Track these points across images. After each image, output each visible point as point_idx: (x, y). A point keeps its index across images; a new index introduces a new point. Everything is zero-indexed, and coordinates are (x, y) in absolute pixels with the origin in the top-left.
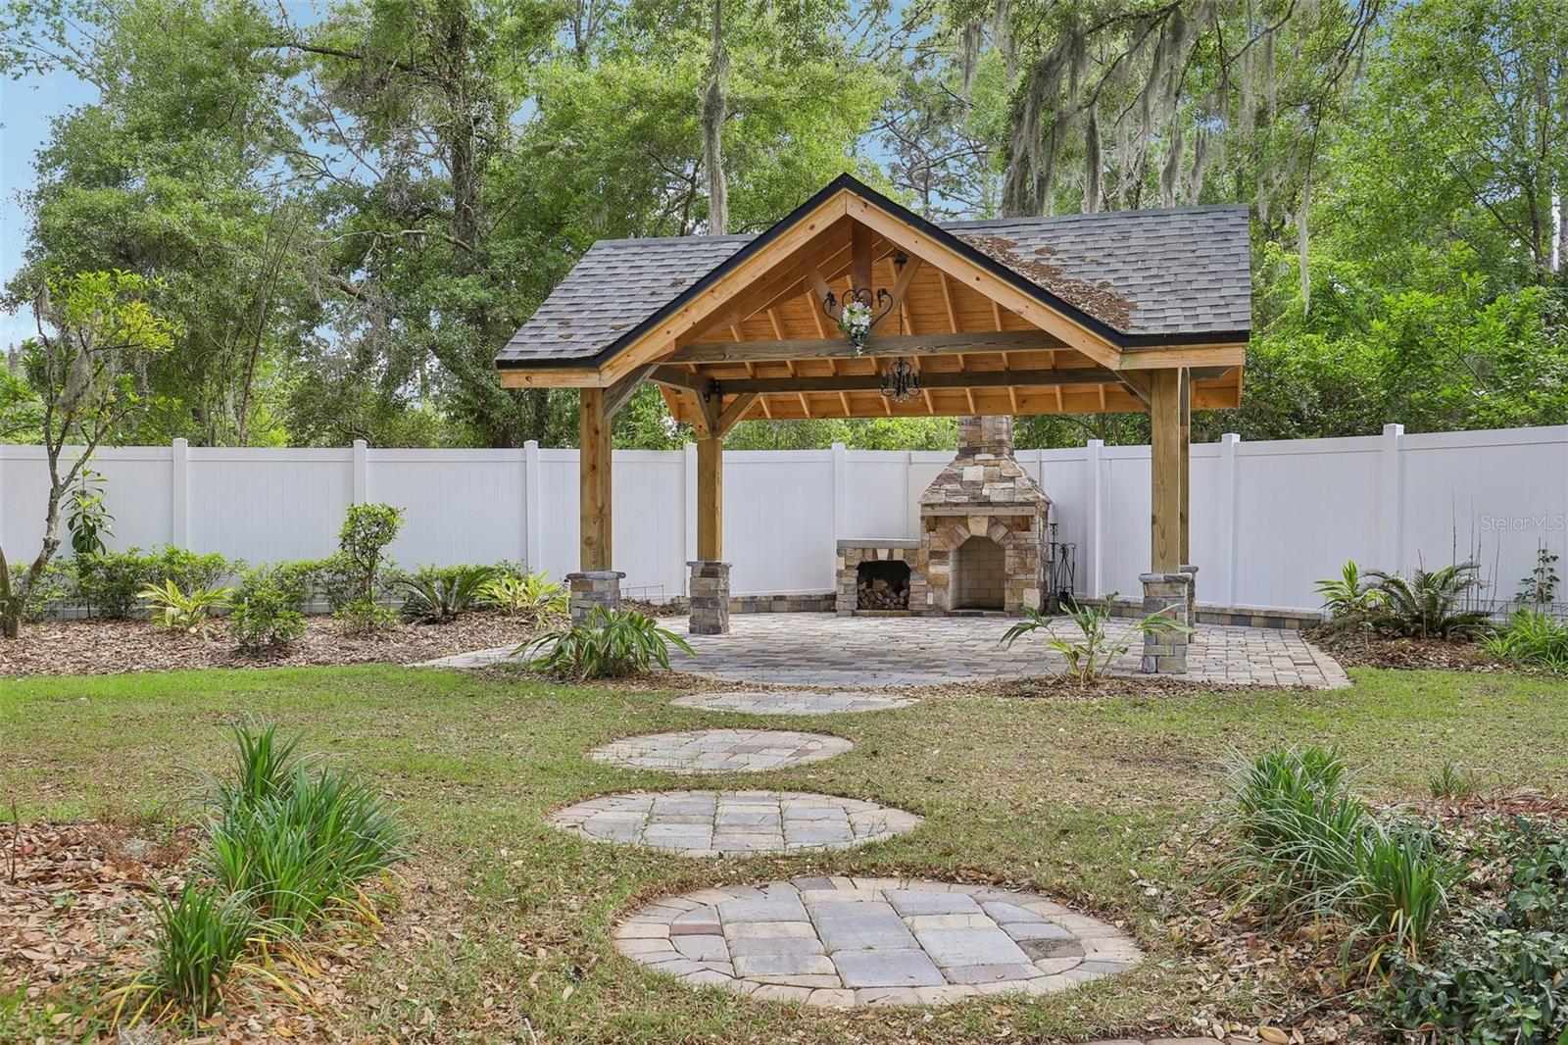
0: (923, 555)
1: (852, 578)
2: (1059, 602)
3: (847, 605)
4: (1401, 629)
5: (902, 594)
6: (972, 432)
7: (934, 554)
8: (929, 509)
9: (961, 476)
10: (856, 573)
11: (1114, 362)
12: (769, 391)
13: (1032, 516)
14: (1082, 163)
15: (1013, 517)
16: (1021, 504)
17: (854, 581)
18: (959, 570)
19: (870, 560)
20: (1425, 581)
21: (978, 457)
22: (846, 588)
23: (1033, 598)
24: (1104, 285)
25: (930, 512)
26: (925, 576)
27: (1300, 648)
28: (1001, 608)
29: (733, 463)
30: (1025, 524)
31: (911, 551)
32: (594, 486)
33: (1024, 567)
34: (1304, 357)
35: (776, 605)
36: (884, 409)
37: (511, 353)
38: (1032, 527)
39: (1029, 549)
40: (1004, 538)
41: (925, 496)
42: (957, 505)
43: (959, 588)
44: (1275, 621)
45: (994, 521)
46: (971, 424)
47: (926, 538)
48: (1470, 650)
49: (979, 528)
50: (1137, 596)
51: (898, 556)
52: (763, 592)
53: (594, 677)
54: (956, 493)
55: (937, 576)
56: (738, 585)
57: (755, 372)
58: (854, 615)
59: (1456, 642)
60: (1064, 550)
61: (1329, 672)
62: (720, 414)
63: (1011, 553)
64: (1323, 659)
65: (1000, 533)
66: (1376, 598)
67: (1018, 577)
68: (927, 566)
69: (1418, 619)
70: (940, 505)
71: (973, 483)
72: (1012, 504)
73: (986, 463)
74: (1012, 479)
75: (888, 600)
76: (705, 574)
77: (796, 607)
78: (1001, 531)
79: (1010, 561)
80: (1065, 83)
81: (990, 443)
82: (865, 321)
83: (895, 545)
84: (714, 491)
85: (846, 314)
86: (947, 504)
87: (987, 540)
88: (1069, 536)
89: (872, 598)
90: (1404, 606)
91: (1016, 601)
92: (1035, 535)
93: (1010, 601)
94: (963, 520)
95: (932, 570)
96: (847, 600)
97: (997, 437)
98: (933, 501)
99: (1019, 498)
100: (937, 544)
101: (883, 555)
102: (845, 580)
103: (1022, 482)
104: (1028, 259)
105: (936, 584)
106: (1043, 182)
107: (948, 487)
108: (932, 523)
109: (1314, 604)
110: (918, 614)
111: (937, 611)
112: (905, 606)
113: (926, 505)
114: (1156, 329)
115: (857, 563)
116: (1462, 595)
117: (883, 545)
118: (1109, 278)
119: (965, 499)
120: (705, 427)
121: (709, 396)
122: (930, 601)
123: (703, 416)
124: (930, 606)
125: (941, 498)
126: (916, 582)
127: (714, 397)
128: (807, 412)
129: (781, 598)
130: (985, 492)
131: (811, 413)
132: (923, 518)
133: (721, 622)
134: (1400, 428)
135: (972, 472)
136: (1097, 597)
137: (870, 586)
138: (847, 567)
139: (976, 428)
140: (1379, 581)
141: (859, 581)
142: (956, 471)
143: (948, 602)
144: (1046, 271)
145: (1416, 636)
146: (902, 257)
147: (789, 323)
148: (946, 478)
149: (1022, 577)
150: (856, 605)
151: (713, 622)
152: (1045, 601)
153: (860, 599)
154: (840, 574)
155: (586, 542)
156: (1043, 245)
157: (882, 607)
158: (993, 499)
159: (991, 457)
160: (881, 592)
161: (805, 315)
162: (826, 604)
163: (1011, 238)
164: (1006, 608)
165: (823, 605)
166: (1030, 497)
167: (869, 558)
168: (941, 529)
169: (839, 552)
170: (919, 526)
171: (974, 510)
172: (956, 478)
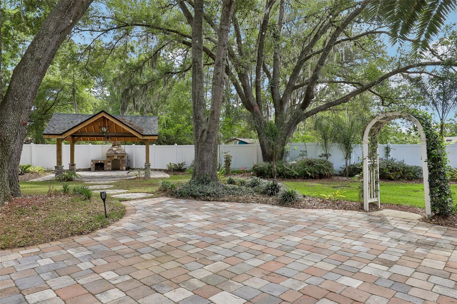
0: (106, 162)
2: (128, 169)
4: (176, 170)
5: (103, 168)
6: (114, 143)
7: (108, 162)
10: (95, 165)
11: (141, 138)
14: (132, 103)
15: (121, 156)
18: (112, 164)
20: (179, 164)
21: (115, 146)
22: (93, 167)
23: (124, 168)
24: (139, 127)
25: (108, 155)
26: (107, 165)
27: (164, 173)
28: (119, 169)
29: (76, 146)
30: (123, 157)
31: (104, 161)
32: (59, 153)
33: (123, 163)
34: (164, 132)
37: (45, 132)
39: (124, 160)
41: (107, 152)
42: (112, 154)
43: (112, 167)
44: (160, 170)
45: (118, 156)
46: (114, 141)
47: (107, 159)
48: (184, 173)
49: (116, 158)
50: (144, 167)
51: (102, 162)
53: (67, 181)
54: (112, 152)
55: (109, 165)
56: (77, 167)
58: (94, 171)
59: (183, 172)
60: (129, 160)
61: (168, 176)
62: (74, 140)
64: (167, 174)
65: (119, 158)
66: (174, 167)
67: (122, 165)
69: (178, 169)
72: (121, 154)
73: (117, 147)
74: (121, 150)
76: (72, 166)
78: (120, 158)
79: (121, 162)
80: (130, 92)
81: (117, 144)
82: (106, 130)
83: (102, 160)
85: (103, 129)
87: (117, 159)
88: (130, 158)
89: (97, 169)
90: (177, 168)
92: (125, 158)
93: (121, 168)
94: (113, 156)
95: (108, 164)
96: (93, 169)
100: (109, 160)
101: (99, 162)
103: (122, 150)
104: (128, 122)
105: (108, 166)
106: (127, 106)
108: (108, 157)
109: (166, 168)
110: (106, 171)
111: (109, 170)
112: (103, 170)
114: (147, 134)
115: (95, 163)
116: (183, 166)
117: (99, 160)
118: (140, 126)
120: (72, 142)
122: (108, 169)
123: (72, 140)
125: (110, 153)
126: (105, 166)
127: (73, 137)
130: (117, 152)
134: (176, 144)
135: (114, 149)
136: (134, 167)
137: (97, 167)
140: (174, 164)
143: (111, 169)
144: (131, 124)
145: (178, 171)
146: (108, 120)
148: (110, 150)
152: (126, 168)
153: (95, 169)
154: (92, 165)
155: (58, 161)
156: (130, 120)
157: (99, 170)
160: (99, 168)
162: (89, 170)
163: (125, 119)
166: (124, 153)
167: (97, 162)
168: (109, 158)
169: (92, 162)
170: (106, 157)
171: (115, 155)
172: (112, 150)
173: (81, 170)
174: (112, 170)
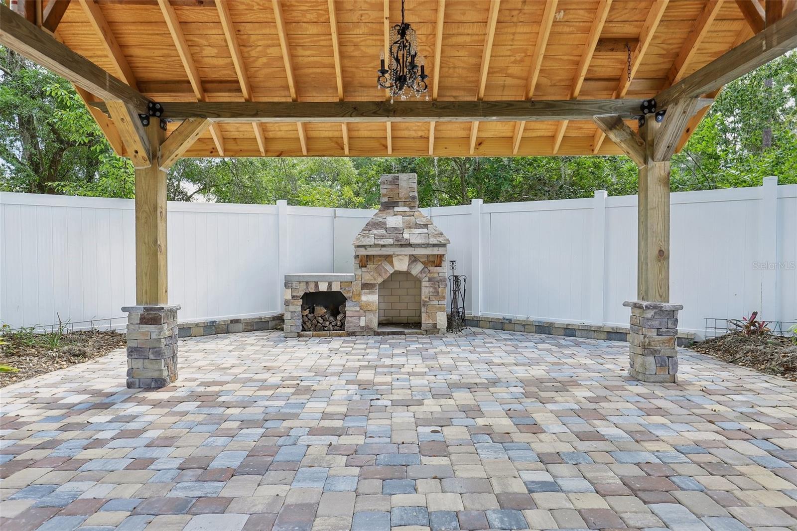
0: (357, 287)
1: (297, 306)
2: (459, 324)
3: (293, 329)
5: (339, 317)
6: (391, 190)
7: (365, 286)
8: (362, 249)
9: (385, 224)
10: (300, 302)
12: (219, 116)
13: (444, 255)
15: (428, 256)
16: (434, 245)
17: (300, 309)
18: (381, 297)
19: (312, 291)
21: (396, 209)
22: (294, 314)
23: (442, 320)
25: (363, 252)
26: (358, 303)
28: (417, 325)
30: (438, 261)
31: (346, 284)
33: (437, 295)
35: (233, 327)
36: (343, 149)
38: (443, 264)
39: (441, 280)
40: (421, 272)
41: (358, 239)
42: (383, 246)
45: (414, 259)
46: (391, 183)
47: (359, 272)
49: (401, 265)
51: (336, 288)
52: (222, 316)
54: (382, 237)
55: (367, 303)
57: (203, 97)
58: (299, 336)
60: (458, 280)
62: (162, 141)
63: (427, 284)
65: (417, 269)
67: (432, 303)
68: (360, 295)
70: (370, 246)
71: (396, 229)
72: (427, 245)
73: (403, 214)
74: (426, 225)
75: (327, 323)
76: (144, 320)
77: (249, 328)
78: (421, 266)
79: (426, 290)
81: (405, 198)
83: (334, 279)
84: (156, 226)
86: (376, 245)
87: (407, 273)
89: (315, 322)
91: (431, 322)
92: (445, 271)
93: (426, 321)
94: (388, 258)
95: (364, 298)
96: (293, 322)
97: (411, 194)
98: (364, 243)
99: (433, 241)
100: (368, 278)
101: (323, 287)
102: (291, 308)
105: (365, 309)
107: (376, 232)
108: (364, 261)
110: (353, 334)
111: (366, 332)
112: (342, 327)
113: (359, 246)
115: (302, 294)
117: (323, 279)
119: (391, 241)
120: (142, 153)
121: (147, 118)
122: (362, 324)
123: (137, 138)
124: (362, 328)
125: (370, 241)
126: (350, 308)
127: (154, 121)
128: (262, 149)
129: (237, 321)
130: (406, 236)
131: (266, 151)
132: (357, 257)
133: (165, 373)
135: (394, 221)
136: (480, 314)
137: (312, 311)
138: (293, 297)
139: (394, 187)
141: (303, 308)
142: (381, 220)
143: (375, 324)
147: (241, 27)
148: (373, 225)
149: (436, 303)
150: (301, 328)
151: (156, 375)
152: (450, 321)
153: (304, 322)
154: (287, 303)
157: (323, 328)
158: (413, 241)
159: (406, 209)
160: (322, 317)
161: (262, 16)
162: (275, 324)
164: (423, 327)
165: (271, 324)
166: (439, 240)
167: (312, 289)
168: (371, 266)
169: (286, 285)
170: (353, 262)
171: (398, 250)
172: (381, 225)
173: (240, 326)
174: (381, 324)
